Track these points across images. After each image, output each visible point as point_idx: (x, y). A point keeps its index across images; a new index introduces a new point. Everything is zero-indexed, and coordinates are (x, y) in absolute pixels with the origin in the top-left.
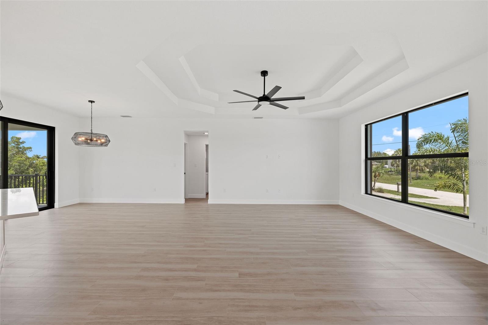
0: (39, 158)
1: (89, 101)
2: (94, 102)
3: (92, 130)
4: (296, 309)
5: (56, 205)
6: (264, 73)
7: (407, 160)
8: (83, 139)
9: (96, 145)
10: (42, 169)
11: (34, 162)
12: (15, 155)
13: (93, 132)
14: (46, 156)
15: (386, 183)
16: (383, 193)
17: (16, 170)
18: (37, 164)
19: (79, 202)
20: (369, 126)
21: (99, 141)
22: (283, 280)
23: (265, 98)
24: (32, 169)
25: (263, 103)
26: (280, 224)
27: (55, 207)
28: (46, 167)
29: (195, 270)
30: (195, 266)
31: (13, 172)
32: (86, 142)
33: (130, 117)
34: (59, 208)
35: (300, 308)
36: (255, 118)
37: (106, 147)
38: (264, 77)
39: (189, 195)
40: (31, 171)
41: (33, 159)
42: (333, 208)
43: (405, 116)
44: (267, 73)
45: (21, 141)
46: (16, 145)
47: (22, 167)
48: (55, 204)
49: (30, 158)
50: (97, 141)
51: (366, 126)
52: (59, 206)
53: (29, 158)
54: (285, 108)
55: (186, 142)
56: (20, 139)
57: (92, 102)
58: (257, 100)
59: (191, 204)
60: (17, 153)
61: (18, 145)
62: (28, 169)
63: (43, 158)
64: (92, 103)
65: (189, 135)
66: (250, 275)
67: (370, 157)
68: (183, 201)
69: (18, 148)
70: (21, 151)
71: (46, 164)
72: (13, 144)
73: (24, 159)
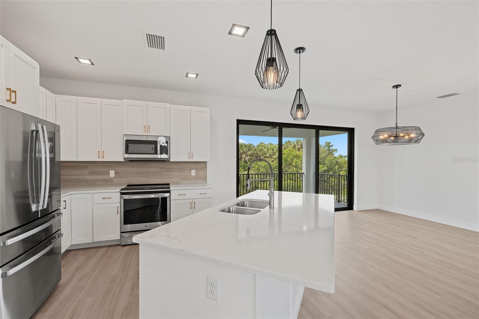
0: (342, 157)
1: (394, 87)
2: (400, 85)
3: (396, 124)
5: (355, 207)
8: (386, 136)
9: (403, 143)
10: (344, 166)
11: (339, 160)
13: (399, 125)
14: (347, 155)
17: (328, 166)
18: (340, 163)
19: (376, 208)
21: (406, 137)
24: (337, 166)
27: (354, 209)
28: (347, 165)
31: (326, 168)
33: (457, 94)
34: (357, 211)
37: (417, 144)
40: (336, 168)
41: (338, 158)
45: (331, 145)
49: (337, 157)
50: (403, 136)
52: (357, 208)
53: (335, 158)
56: (330, 143)
57: (397, 86)
60: (329, 154)
61: (329, 148)
62: (335, 166)
63: (345, 157)
64: (397, 88)
70: (331, 152)
71: (347, 162)
72: (326, 148)
73: (333, 158)
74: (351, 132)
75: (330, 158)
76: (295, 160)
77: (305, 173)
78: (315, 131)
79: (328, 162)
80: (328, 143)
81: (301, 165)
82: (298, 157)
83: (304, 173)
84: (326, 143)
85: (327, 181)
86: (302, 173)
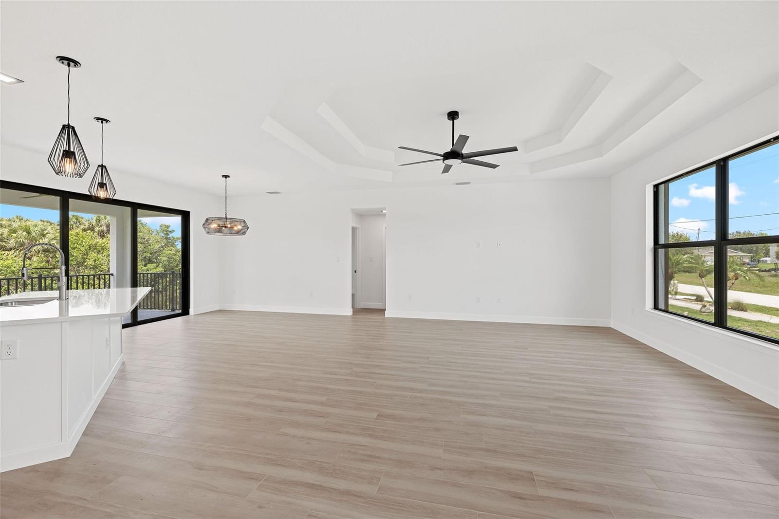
1: (223, 176)
2: (229, 176)
3: (226, 214)
4: (434, 468)
5: (192, 311)
6: (453, 116)
7: (724, 247)
8: (216, 225)
9: (231, 233)
12: (164, 247)
13: (228, 217)
15: (759, 292)
16: (746, 311)
17: (164, 267)
19: (218, 309)
20: (662, 187)
21: (235, 228)
22: (438, 430)
23: (453, 154)
25: (455, 162)
26: (483, 352)
27: (190, 314)
29: (322, 404)
30: (324, 399)
31: (162, 269)
32: (219, 230)
33: (280, 193)
34: (194, 315)
35: (440, 469)
36: (458, 184)
37: (243, 236)
38: (452, 121)
39: (362, 303)
42: (593, 332)
43: (722, 166)
44: (458, 115)
45: (170, 230)
46: (165, 234)
47: (172, 263)
48: (190, 310)
50: (232, 227)
51: (656, 187)
52: (194, 312)
54: (494, 166)
55: (355, 225)
56: (168, 227)
57: (226, 177)
58: (442, 158)
59: (362, 317)
60: (166, 245)
61: (167, 234)
65: (361, 215)
66: (393, 417)
67: (664, 243)
68: (349, 312)
69: (167, 238)
72: (162, 235)
73: (174, 253)
74: (185, 216)
75: (169, 252)
76: (93, 255)
77: (115, 274)
78: (131, 210)
79: (166, 259)
80: (165, 226)
81: (108, 264)
82: (101, 250)
83: (112, 275)
84: (161, 226)
85: (162, 292)
86: (109, 275)
